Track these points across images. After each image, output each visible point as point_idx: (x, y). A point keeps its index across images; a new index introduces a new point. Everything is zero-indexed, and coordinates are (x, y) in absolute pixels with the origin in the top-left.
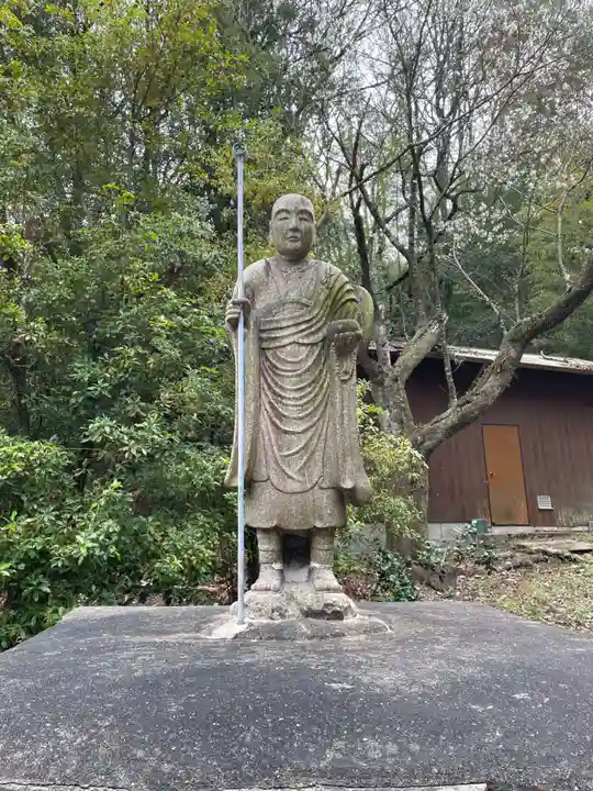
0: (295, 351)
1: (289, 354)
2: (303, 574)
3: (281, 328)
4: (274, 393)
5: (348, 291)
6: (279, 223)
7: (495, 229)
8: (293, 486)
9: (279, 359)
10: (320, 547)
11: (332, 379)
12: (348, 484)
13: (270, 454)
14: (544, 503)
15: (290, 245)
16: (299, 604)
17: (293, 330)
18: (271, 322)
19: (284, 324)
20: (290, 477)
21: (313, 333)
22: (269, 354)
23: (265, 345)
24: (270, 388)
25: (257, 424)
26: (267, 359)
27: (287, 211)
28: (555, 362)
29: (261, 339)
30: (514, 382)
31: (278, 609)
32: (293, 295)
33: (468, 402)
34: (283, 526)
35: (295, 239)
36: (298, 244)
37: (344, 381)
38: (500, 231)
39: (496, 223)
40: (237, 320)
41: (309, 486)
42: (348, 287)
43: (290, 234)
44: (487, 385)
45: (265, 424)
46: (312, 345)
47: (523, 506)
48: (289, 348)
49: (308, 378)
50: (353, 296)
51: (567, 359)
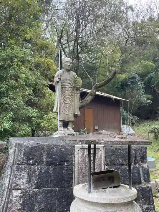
0: (68, 89)
1: (67, 89)
2: (66, 129)
3: (66, 84)
4: (64, 96)
5: (77, 78)
6: (66, 64)
7: (93, 59)
8: (67, 113)
9: (65, 90)
10: (70, 124)
11: (74, 94)
12: (76, 113)
13: (63, 107)
14: (97, 128)
15: (68, 68)
16: (67, 133)
17: (68, 85)
18: (64, 82)
19: (66, 83)
20: (66, 111)
21: (72, 86)
22: (63, 88)
23: (62, 87)
24: (63, 95)
25: (61, 101)
26: (63, 89)
27: (68, 61)
28: (102, 94)
29: (62, 85)
30: (94, 98)
31: (64, 134)
32: (68, 78)
33: (83, 102)
34: (65, 120)
35: (69, 67)
36: (69, 68)
37: (77, 95)
38: (94, 60)
39: (93, 58)
40: (59, 81)
41: (69, 113)
42: (77, 77)
43: (68, 66)
44: (88, 98)
45: (62, 102)
46: (71, 88)
47: (92, 128)
48: (67, 88)
49: (70, 94)
50: (78, 79)
51: (105, 94)
